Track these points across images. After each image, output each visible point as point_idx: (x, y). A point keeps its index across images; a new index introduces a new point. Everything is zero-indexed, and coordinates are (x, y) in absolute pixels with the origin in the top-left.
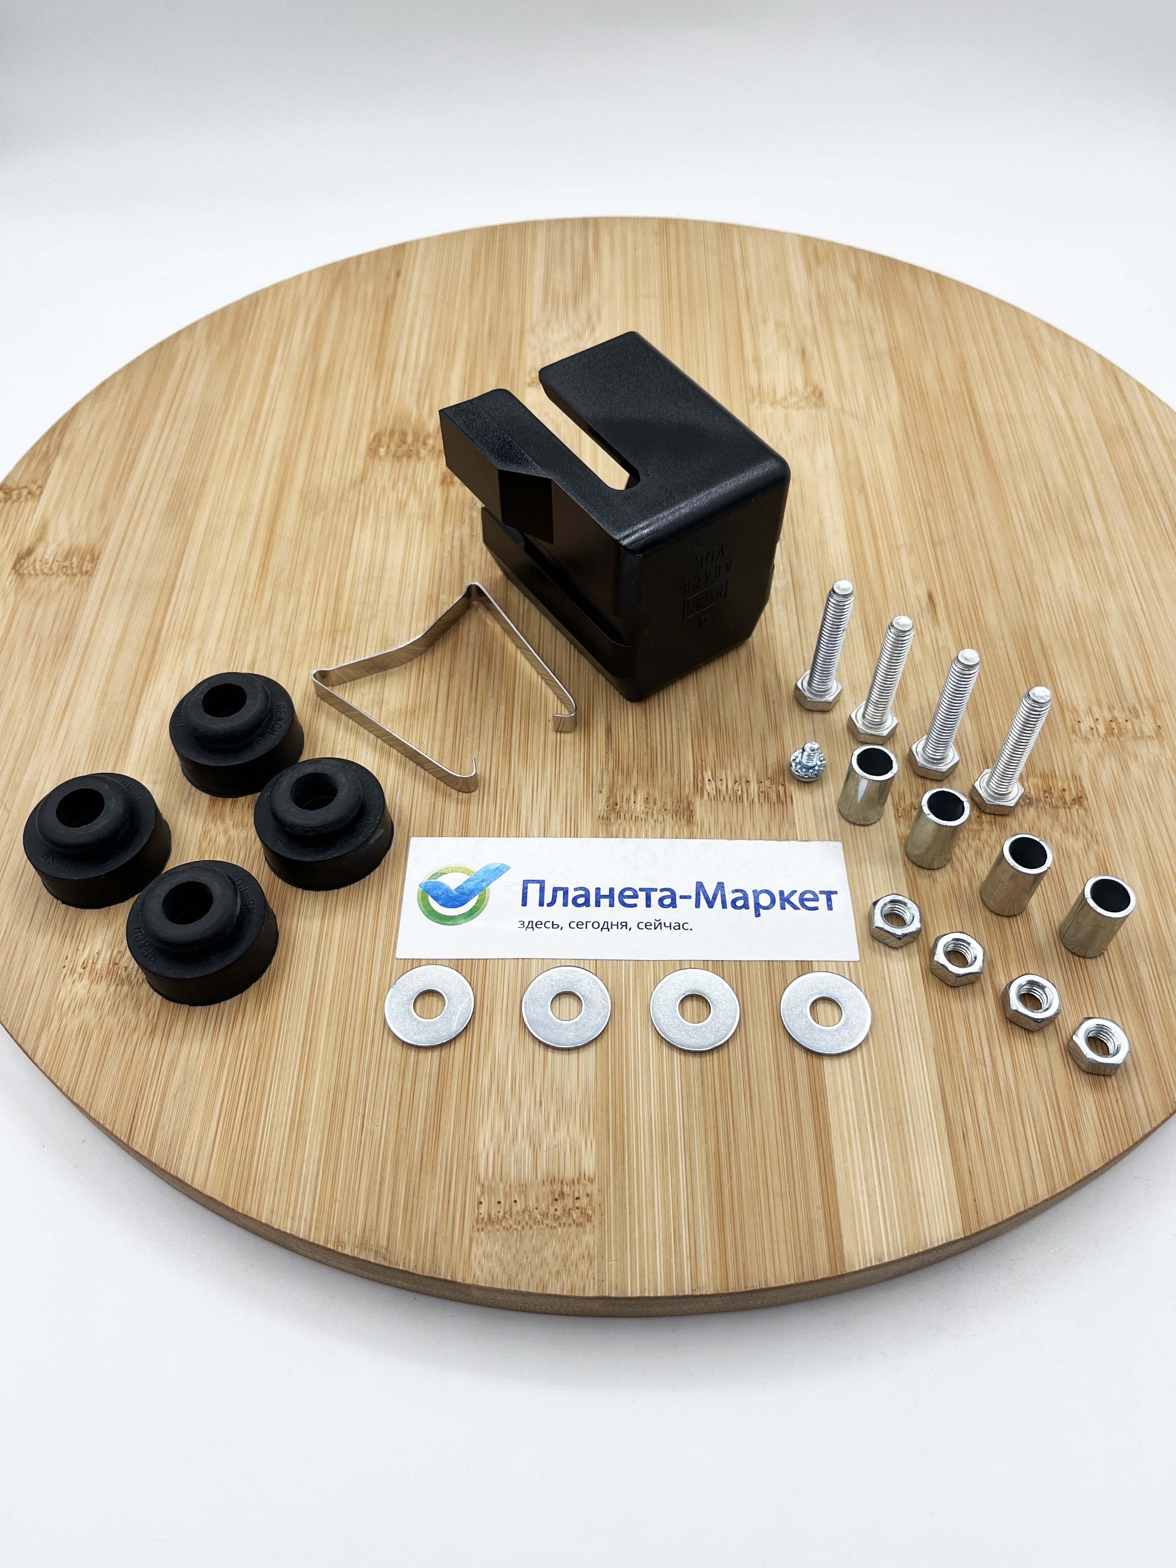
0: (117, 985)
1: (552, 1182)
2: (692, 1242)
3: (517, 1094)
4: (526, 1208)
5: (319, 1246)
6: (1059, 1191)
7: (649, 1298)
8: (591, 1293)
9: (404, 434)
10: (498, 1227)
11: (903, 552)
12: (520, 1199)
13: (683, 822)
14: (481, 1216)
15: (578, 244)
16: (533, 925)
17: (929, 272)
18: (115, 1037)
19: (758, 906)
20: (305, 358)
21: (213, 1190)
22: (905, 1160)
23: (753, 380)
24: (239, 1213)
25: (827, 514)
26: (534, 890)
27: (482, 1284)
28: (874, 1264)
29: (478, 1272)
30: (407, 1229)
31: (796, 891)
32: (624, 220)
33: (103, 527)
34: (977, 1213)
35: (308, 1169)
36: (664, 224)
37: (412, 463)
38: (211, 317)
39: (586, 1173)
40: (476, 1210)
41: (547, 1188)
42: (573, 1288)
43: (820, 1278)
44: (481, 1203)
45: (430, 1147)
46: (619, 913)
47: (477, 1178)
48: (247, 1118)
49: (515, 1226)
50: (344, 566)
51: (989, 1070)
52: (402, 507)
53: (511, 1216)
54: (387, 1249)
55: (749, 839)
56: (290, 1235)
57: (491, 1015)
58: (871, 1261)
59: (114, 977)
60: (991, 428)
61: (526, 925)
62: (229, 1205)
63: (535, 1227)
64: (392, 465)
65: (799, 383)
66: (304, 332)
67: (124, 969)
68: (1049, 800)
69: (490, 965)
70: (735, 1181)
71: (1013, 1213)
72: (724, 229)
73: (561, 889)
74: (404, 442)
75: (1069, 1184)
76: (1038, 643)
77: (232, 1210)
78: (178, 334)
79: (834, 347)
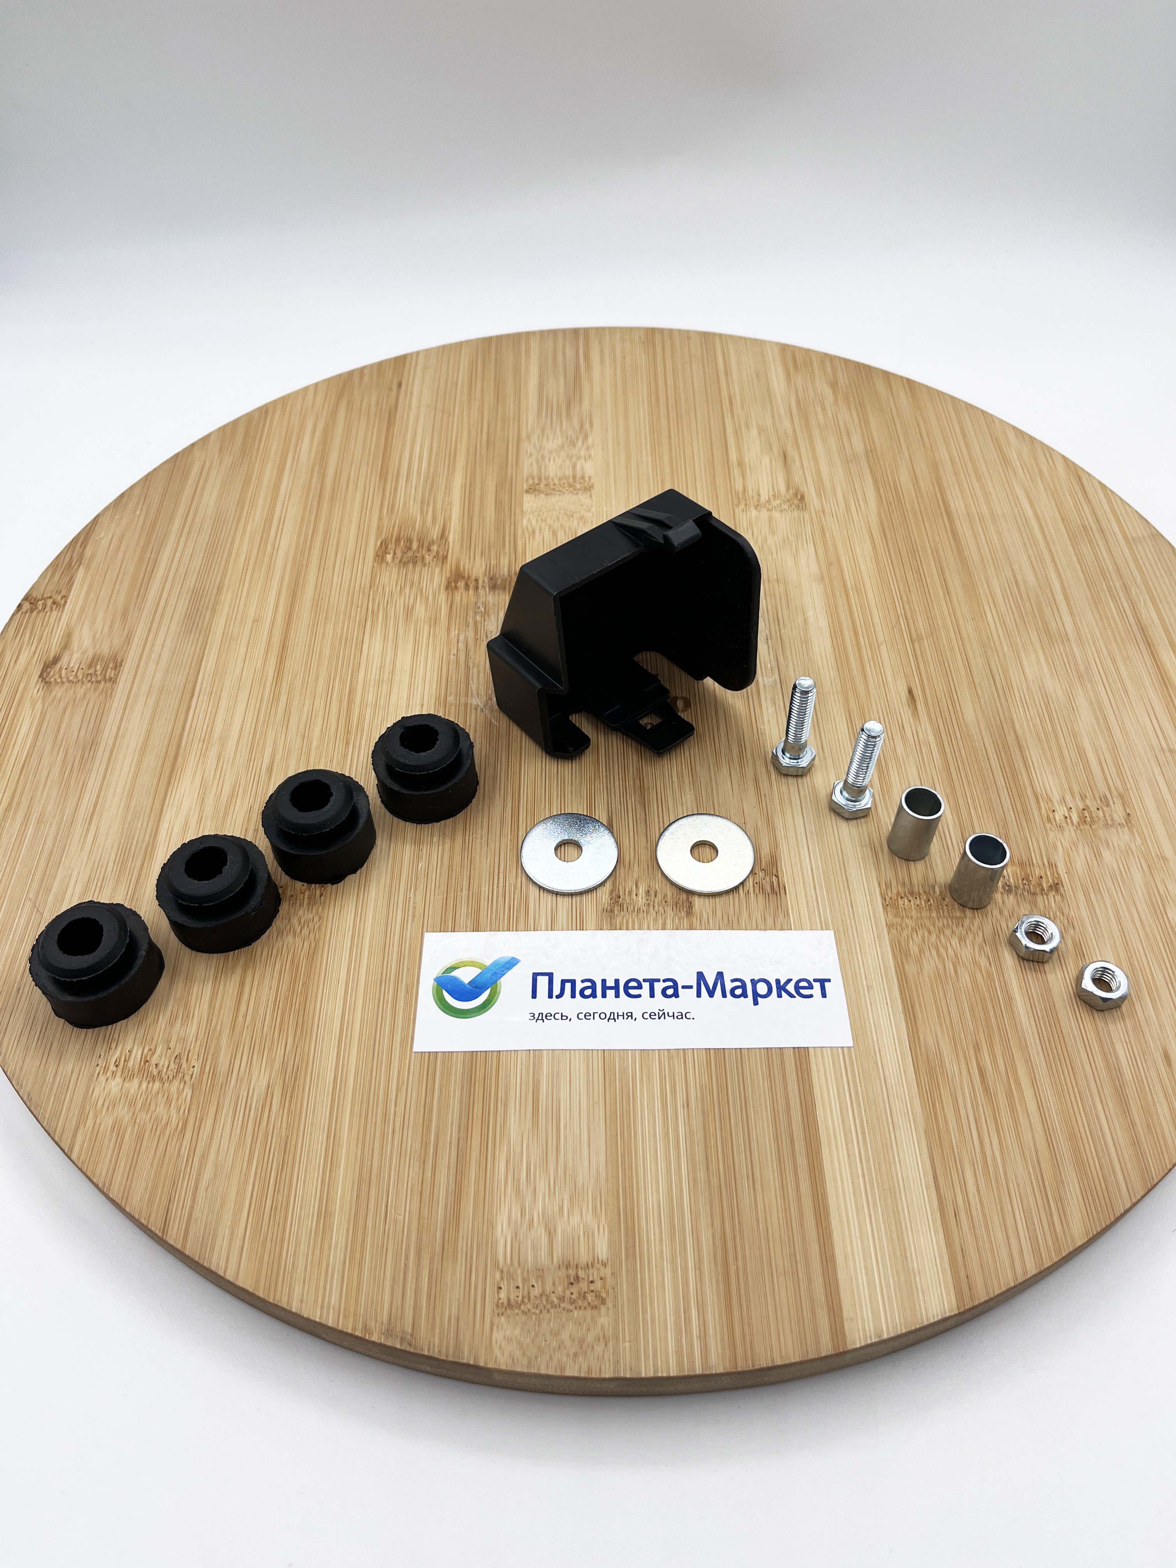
0: (149, 1082)
1: (568, 1267)
2: (702, 1322)
3: (532, 1184)
4: (543, 1292)
5: (347, 1334)
6: (1046, 1266)
7: (662, 1378)
8: (607, 1374)
9: (410, 541)
10: (517, 1311)
11: (884, 649)
12: (537, 1283)
13: (683, 914)
14: (501, 1301)
15: (570, 353)
16: (542, 1017)
17: (902, 378)
18: (147, 1134)
19: (756, 995)
20: (313, 467)
21: (245, 1282)
22: (901, 1239)
23: (739, 486)
24: (270, 1303)
25: (810, 613)
26: (543, 982)
27: (503, 1367)
28: (874, 1341)
29: (499, 1355)
30: (431, 1315)
31: (791, 980)
32: (612, 330)
33: (125, 633)
34: (970, 1289)
35: (335, 1257)
36: (651, 332)
37: (418, 569)
38: (223, 429)
39: (600, 1257)
40: (496, 1295)
41: (562, 1273)
42: (589, 1370)
43: (823, 1355)
44: (500, 1288)
45: (451, 1234)
46: (624, 1003)
47: (496, 1265)
48: (276, 1209)
49: (533, 1310)
50: (356, 670)
51: (978, 1149)
52: (409, 612)
53: (529, 1300)
54: (412, 1335)
55: (746, 929)
56: (320, 1324)
57: (506, 1106)
58: (871, 1338)
59: (145, 1075)
60: (964, 528)
61: (536, 1017)
62: (261, 1295)
63: (552, 1311)
64: (398, 571)
65: (782, 487)
66: (312, 442)
67: (154, 1066)
68: (1027, 887)
69: (503, 1057)
70: (740, 1263)
71: (1004, 1289)
72: (707, 337)
73: (568, 981)
74: (410, 549)
75: (1055, 1259)
76: (1012, 734)
77: (264, 1301)
78: (193, 445)
79: (813, 449)
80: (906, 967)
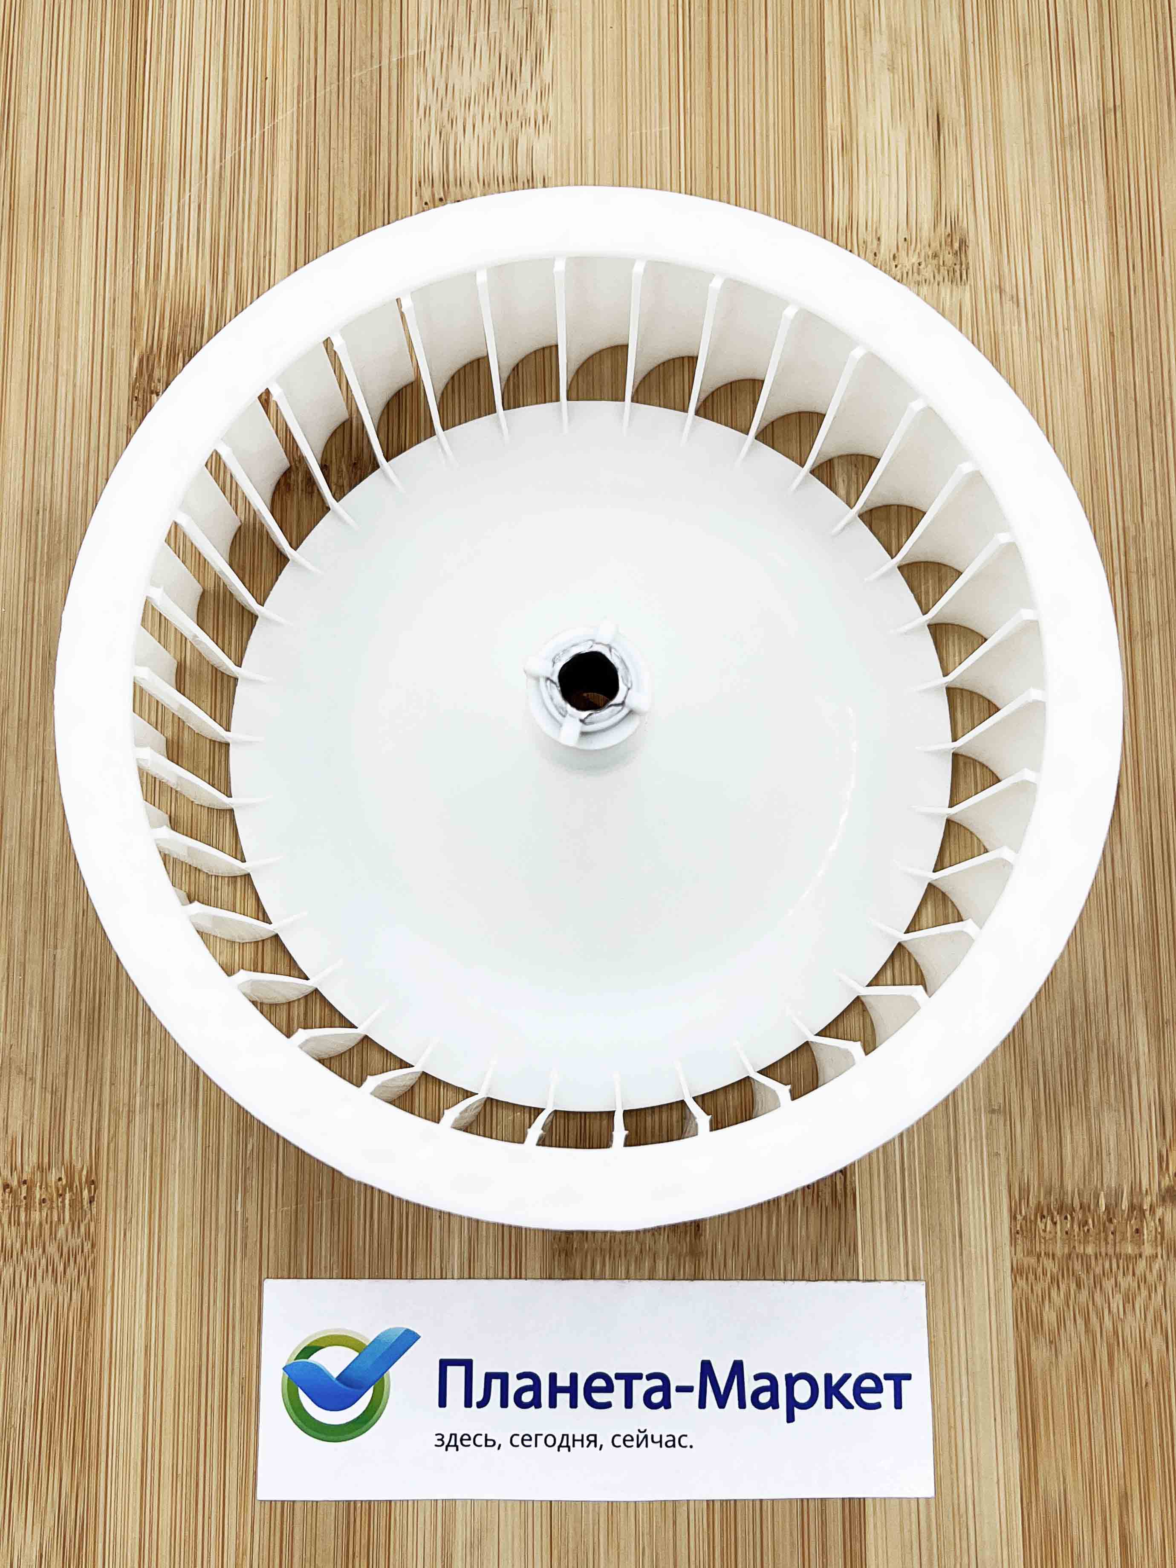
80: (1034, 1352)
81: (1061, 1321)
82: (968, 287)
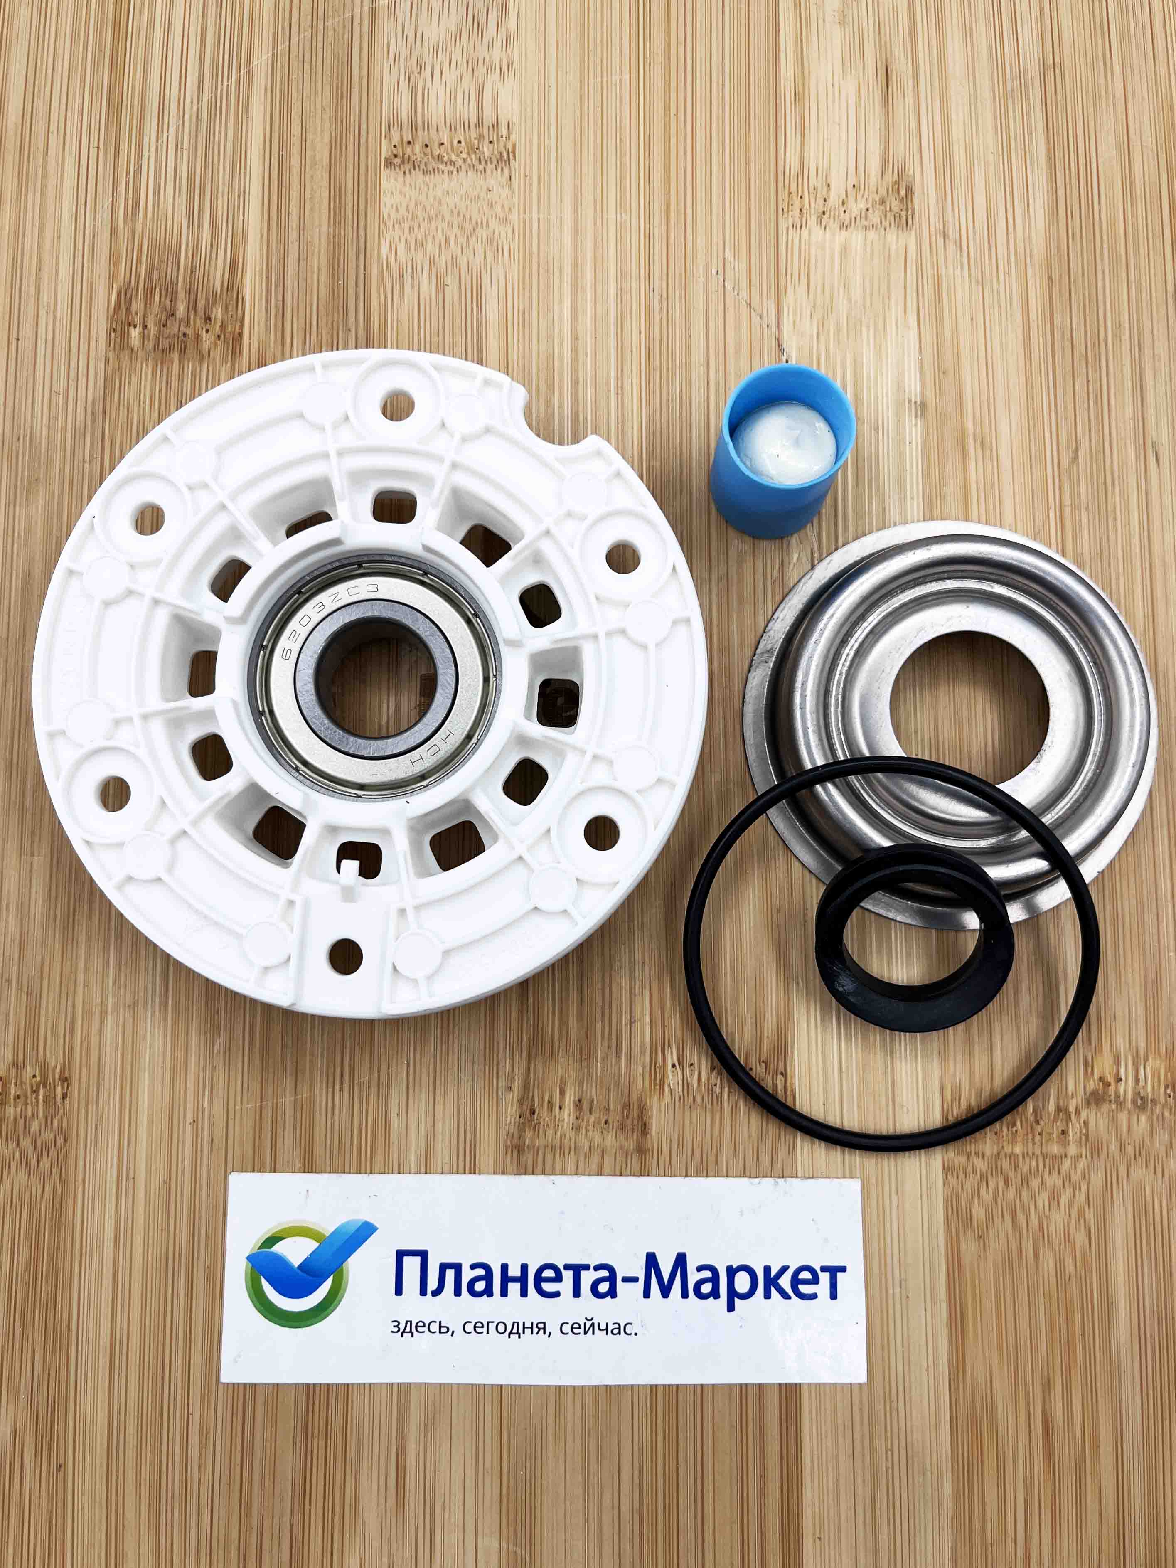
80: (963, 1246)
81: (990, 1218)
82: (913, 233)
